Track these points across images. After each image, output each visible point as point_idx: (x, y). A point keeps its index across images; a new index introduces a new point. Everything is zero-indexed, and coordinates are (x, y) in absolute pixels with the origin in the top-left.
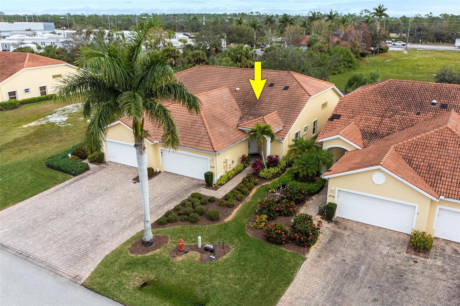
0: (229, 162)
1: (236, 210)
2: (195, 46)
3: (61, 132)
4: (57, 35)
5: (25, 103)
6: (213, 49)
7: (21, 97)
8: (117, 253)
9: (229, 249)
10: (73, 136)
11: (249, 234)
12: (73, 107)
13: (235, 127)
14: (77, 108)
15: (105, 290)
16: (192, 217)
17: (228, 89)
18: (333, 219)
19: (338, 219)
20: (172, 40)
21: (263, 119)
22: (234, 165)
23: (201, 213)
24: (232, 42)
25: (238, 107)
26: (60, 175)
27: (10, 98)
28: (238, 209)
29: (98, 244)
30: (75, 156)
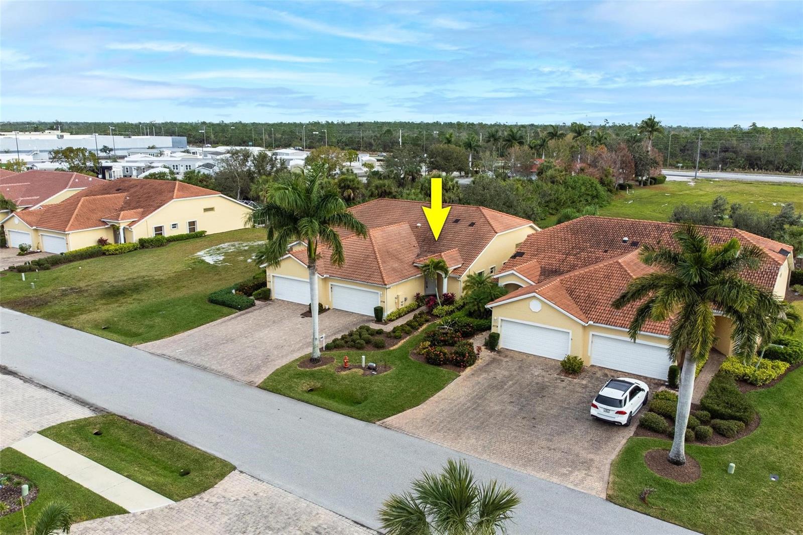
0: (402, 299)
1: (402, 341)
2: (384, 173)
3: (219, 271)
4: (191, 154)
5: (172, 241)
6: (408, 177)
7: (168, 233)
8: (287, 368)
9: (390, 368)
10: (233, 275)
11: (412, 358)
12: (229, 246)
13: (411, 263)
14: (234, 248)
15: (277, 390)
16: (359, 343)
17: (408, 225)
18: (496, 349)
19: (501, 350)
20: (353, 164)
21: (440, 255)
22: (408, 303)
23: (368, 342)
24: (435, 169)
25: (417, 244)
26: (225, 310)
27: (156, 234)
28: (405, 340)
29: (269, 362)
30: (240, 291)
